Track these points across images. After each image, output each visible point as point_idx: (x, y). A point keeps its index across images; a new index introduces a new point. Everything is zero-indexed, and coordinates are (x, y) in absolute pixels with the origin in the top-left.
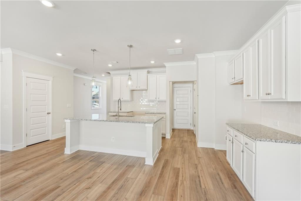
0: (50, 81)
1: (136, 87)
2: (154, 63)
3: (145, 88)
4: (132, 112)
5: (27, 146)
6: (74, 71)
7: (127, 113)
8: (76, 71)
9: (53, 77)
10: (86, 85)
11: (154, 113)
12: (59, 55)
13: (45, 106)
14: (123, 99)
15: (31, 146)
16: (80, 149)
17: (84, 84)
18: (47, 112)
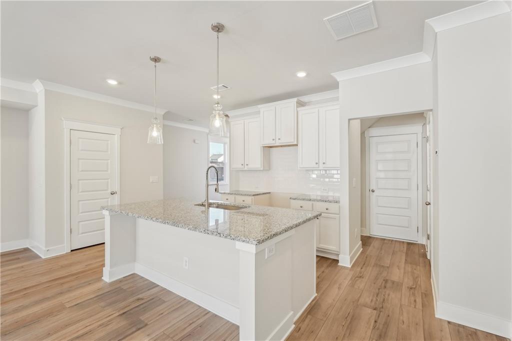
0: (116, 136)
1: (273, 140)
2: (306, 76)
3: (293, 141)
4: (270, 193)
5: (72, 251)
6: (163, 115)
7: (253, 197)
8: (168, 116)
9: (121, 129)
10: (196, 141)
11: (310, 200)
12: (113, 82)
13: (107, 180)
14: (250, 166)
15: (80, 250)
16: (136, 273)
17: (194, 141)
18: (109, 191)
